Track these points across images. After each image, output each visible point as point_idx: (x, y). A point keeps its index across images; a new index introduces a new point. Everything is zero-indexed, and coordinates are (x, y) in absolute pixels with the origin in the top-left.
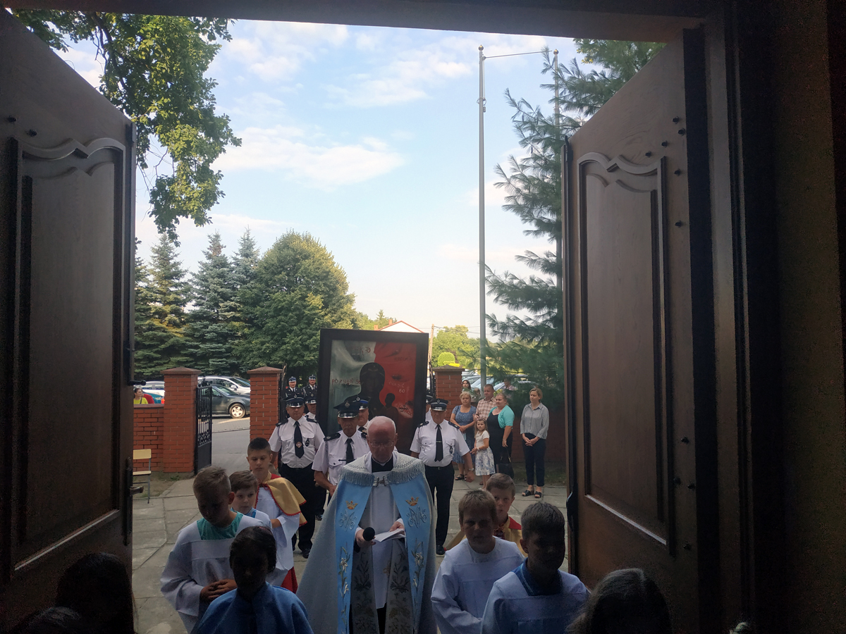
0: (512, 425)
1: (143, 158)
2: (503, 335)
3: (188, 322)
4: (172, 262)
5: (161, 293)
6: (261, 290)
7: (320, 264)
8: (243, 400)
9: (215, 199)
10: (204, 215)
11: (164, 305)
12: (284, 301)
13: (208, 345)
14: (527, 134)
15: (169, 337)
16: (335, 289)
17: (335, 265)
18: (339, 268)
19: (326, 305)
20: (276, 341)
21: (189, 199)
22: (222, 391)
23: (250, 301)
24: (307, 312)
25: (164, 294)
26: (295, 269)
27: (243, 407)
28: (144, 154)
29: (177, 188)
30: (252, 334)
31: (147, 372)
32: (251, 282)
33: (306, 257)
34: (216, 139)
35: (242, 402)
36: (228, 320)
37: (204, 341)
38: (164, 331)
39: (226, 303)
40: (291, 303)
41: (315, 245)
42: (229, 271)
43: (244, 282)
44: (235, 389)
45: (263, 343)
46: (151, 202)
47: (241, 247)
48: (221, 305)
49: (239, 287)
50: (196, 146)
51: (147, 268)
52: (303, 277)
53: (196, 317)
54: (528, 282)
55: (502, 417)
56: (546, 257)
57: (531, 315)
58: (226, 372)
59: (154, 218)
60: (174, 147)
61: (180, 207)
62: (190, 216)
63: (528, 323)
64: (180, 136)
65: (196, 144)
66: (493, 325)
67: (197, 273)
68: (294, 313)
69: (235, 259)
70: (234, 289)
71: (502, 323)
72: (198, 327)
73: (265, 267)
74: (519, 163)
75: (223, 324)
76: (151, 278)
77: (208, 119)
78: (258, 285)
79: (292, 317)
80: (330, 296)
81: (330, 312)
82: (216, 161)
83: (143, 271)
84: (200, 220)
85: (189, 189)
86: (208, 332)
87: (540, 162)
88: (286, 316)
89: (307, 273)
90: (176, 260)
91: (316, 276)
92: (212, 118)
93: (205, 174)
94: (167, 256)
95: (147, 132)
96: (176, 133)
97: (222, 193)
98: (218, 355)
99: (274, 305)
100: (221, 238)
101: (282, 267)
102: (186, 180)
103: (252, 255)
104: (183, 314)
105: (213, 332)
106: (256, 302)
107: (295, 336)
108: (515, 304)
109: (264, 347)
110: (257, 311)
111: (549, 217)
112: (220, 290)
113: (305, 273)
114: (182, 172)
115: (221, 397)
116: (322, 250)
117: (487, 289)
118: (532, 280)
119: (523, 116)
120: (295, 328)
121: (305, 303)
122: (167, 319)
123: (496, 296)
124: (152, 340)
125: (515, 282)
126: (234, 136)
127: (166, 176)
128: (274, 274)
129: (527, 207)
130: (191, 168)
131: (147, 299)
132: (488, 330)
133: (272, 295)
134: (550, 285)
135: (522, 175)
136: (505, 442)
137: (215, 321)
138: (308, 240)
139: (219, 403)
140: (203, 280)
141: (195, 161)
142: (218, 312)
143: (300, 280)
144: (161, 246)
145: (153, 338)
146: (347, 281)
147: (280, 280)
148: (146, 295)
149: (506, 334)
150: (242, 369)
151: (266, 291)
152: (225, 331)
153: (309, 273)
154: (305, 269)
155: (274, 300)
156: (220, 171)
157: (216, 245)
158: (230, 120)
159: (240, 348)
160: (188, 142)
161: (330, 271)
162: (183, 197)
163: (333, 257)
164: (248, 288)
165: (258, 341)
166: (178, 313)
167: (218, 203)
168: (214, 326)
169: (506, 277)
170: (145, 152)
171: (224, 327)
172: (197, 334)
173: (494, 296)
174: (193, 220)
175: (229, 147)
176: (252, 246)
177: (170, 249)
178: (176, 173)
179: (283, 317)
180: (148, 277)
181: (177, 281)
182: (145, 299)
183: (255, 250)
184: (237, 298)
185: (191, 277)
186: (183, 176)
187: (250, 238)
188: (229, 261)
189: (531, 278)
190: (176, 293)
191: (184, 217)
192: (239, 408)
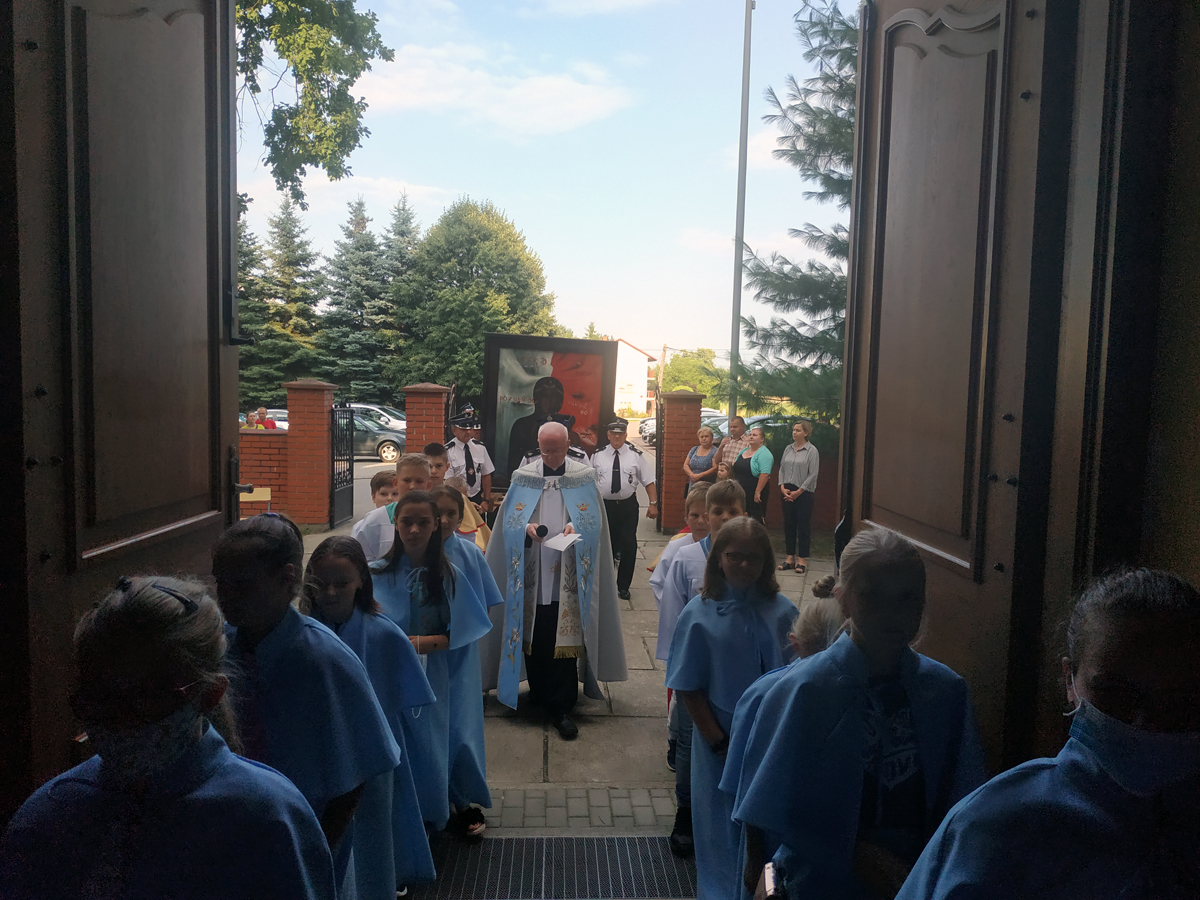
0: (769, 473)
1: (253, 76)
2: (765, 347)
3: (321, 328)
4: (297, 240)
5: (283, 285)
6: (421, 284)
7: (506, 248)
8: (397, 437)
9: (357, 140)
10: (340, 163)
11: (288, 303)
12: (455, 301)
13: (349, 361)
14: (816, 42)
15: (297, 348)
16: (526, 286)
17: (527, 250)
18: (533, 255)
19: (513, 310)
20: (444, 358)
21: (320, 138)
22: (369, 424)
23: (407, 300)
24: (486, 318)
25: (288, 287)
26: (471, 254)
27: (397, 446)
28: (255, 71)
29: (302, 122)
30: (410, 347)
31: (266, 396)
32: (409, 272)
33: (486, 238)
34: (358, 48)
35: (396, 440)
36: (375, 327)
37: (343, 355)
38: (288, 340)
39: (373, 303)
40: (464, 305)
41: (499, 220)
42: (377, 256)
43: (398, 273)
44: (387, 423)
45: (425, 361)
46: (267, 143)
47: (394, 222)
48: (366, 304)
49: (391, 279)
50: (329, 57)
51: (264, 249)
52: (482, 267)
53: (331, 321)
54: (805, 269)
55: (756, 461)
56: (834, 233)
57: (807, 320)
58: (373, 400)
59: (270, 167)
60: (297, 58)
61: (306, 151)
62: (321, 165)
63: (802, 331)
64: (306, 41)
65: (329, 53)
66: (750, 332)
67: (332, 257)
68: (468, 319)
69: (386, 238)
70: (384, 282)
71: (764, 330)
72: (335, 335)
73: (428, 251)
74: (801, 85)
75: (369, 332)
76: (269, 263)
77: (346, 16)
78: (418, 277)
79: (464, 325)
80: (520, 297)
81: (518, 319)
82: (358, 81)
83: (257, 253)
84: (336, 171)
85: (320, 123)
86: (349, 343)
87: (832, 86)
88: (457, 322)
89: (486, 262)
90: (303, 237)
91: (500, 266)
92: (352, 16)
93: (341, 102)
94: (290, 231)
95: (259, 38)
96: (299, 38)
97: (366, 130)
98: (363, 375)
99: (440, 307)
100: (366, 206)
101: (451, 251)
102: (315, 111)
103: (410, 233)
104: (314, 316)
105: (356, 342)
106: (414, 301)
107: (469, 352)
108: (784, 303)
109: (426, 367)
110: (417, 314)
111: (842, 170)
112: (365, 283)
113: (484, 260)
114: (310, 99)
115: (367, 432)
116: (508, 227)
117: (745, 280)
118: (812, 266)
119: (811, 14)
120: (469, 340)
121: (483, 306)
122: (291, 322)
123: (757, 292)
124: (272, 351)
125: (787, 268)
126: (384, 44)
127: (287, 105)
128: (440, 261)
129: (810, 155)
130: (322, 93)
131: (264, 294)
132: (743, 340)
133: (437, 292)
134: (837, 274)
135: (806, 104)
136: (758, 495)
137: (358, 327)
138: (488, 212)
139: (365, 441)
140: (341, 268)
141: (328, 82)
142: (362, 315)
143: (477, 272)
144: (283, 217)
145: (274, 349)
146: (544, 274)
147: (448, 270)
148: (262, 288)
149: (769, 346)
150: (396, 397)
151: (430, 286)
152: (372, 341)
153: (490, 260)
154: (485, 255)
155: (440, 299)
156: (363, 98)
157: (359, 218)
158: (377, 20)
159: (393, 367)
160: (317, 51)
161: (519, 259)
162: (311, 136)
163: (524, 238)
164: (404, 281)
165: (417, 357)
166: (304, 314)
167: (360, 146)
168: (358, 335)
169: (773, 261)
170: (256, 68)
171: (371, 337)
172: (334, 345)
173: (755, 291)
174: (325, 172)
175: (376, 62)
176: (409, 220)
177: (294, 222)
178: (300, 101)
179: (453, 325)
180: (264, 262)
181: (305, 269)
182: (261, 294)
183: (413, 225)
184: (389, 296)
185: (324, 263)
186: (310, 104)
187: (407, 208)
188: (377, 242)
189: (809, 263)
190: (304, 286)
191: (313, 166)
192: (392, 448)
